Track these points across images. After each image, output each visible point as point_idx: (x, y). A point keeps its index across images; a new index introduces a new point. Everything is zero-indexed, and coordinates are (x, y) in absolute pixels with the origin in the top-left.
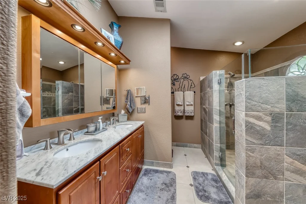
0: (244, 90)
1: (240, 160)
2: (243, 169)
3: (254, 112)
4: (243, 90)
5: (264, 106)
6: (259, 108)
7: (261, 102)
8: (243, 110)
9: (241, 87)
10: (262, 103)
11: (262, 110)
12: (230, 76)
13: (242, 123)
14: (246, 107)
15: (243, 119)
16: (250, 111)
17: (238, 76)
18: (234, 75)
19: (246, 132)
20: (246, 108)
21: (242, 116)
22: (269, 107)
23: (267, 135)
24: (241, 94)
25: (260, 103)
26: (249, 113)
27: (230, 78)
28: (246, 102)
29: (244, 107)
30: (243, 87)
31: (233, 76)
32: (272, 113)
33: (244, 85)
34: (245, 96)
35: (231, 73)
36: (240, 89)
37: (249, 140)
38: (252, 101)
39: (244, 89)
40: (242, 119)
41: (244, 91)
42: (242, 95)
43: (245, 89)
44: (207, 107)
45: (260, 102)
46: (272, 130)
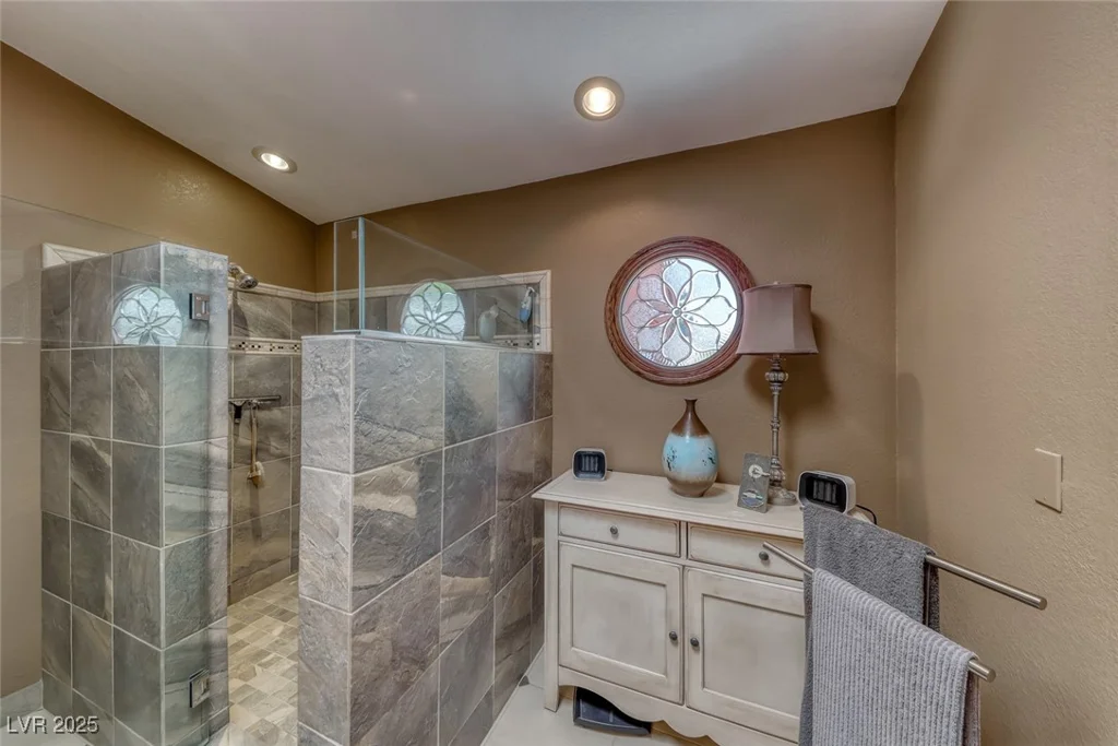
0: (348, 383)
1: (323, 687)
2: (338, 721)
3: (380, 466)
4: (344, 382)
5: (404, 437)
6: (394, 447)
7: (397, 424)
8: (343, 466)
9: (335, 364)
10: (400, 430)
11: (400, 455)
12: (235, 282)
13: (338, 520)
14: (356, 454)
15: (343, 504)
16: (367, 465)
17: (269, 291)
18: (254, 283)
19: (354, 556)
20: (355, 459)
21: (337, 492)
22: (414, 438)
23: (409, 537)
24: (335, 396)
25: (396, 431)
26: (366, 475)
27: (235, 291)
28: (357, 430)
29: (351, 455)
30: (347, 370)
31: (249, 286)
32: (420, 459)
33: (351, 361)
34: (356, 405)
35: (242, 271)
36: (331, 374)
37: (362, 585)
38: (375, 426)
39: (352, 375)
40: (337, 504)
41: (352, 386)
42: (341, 400)
43: (356, 378)
44: (103, 445)
45: (395, 428)
46: (419, 512)
